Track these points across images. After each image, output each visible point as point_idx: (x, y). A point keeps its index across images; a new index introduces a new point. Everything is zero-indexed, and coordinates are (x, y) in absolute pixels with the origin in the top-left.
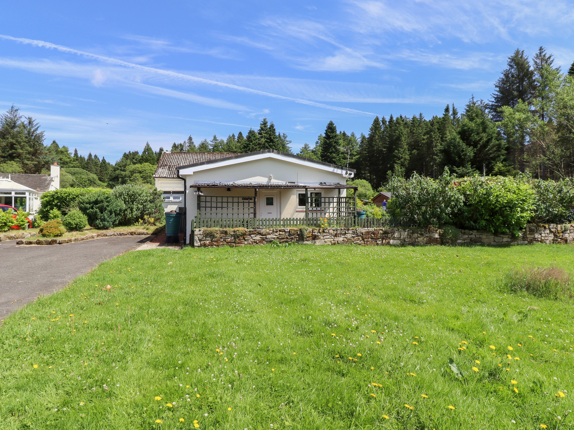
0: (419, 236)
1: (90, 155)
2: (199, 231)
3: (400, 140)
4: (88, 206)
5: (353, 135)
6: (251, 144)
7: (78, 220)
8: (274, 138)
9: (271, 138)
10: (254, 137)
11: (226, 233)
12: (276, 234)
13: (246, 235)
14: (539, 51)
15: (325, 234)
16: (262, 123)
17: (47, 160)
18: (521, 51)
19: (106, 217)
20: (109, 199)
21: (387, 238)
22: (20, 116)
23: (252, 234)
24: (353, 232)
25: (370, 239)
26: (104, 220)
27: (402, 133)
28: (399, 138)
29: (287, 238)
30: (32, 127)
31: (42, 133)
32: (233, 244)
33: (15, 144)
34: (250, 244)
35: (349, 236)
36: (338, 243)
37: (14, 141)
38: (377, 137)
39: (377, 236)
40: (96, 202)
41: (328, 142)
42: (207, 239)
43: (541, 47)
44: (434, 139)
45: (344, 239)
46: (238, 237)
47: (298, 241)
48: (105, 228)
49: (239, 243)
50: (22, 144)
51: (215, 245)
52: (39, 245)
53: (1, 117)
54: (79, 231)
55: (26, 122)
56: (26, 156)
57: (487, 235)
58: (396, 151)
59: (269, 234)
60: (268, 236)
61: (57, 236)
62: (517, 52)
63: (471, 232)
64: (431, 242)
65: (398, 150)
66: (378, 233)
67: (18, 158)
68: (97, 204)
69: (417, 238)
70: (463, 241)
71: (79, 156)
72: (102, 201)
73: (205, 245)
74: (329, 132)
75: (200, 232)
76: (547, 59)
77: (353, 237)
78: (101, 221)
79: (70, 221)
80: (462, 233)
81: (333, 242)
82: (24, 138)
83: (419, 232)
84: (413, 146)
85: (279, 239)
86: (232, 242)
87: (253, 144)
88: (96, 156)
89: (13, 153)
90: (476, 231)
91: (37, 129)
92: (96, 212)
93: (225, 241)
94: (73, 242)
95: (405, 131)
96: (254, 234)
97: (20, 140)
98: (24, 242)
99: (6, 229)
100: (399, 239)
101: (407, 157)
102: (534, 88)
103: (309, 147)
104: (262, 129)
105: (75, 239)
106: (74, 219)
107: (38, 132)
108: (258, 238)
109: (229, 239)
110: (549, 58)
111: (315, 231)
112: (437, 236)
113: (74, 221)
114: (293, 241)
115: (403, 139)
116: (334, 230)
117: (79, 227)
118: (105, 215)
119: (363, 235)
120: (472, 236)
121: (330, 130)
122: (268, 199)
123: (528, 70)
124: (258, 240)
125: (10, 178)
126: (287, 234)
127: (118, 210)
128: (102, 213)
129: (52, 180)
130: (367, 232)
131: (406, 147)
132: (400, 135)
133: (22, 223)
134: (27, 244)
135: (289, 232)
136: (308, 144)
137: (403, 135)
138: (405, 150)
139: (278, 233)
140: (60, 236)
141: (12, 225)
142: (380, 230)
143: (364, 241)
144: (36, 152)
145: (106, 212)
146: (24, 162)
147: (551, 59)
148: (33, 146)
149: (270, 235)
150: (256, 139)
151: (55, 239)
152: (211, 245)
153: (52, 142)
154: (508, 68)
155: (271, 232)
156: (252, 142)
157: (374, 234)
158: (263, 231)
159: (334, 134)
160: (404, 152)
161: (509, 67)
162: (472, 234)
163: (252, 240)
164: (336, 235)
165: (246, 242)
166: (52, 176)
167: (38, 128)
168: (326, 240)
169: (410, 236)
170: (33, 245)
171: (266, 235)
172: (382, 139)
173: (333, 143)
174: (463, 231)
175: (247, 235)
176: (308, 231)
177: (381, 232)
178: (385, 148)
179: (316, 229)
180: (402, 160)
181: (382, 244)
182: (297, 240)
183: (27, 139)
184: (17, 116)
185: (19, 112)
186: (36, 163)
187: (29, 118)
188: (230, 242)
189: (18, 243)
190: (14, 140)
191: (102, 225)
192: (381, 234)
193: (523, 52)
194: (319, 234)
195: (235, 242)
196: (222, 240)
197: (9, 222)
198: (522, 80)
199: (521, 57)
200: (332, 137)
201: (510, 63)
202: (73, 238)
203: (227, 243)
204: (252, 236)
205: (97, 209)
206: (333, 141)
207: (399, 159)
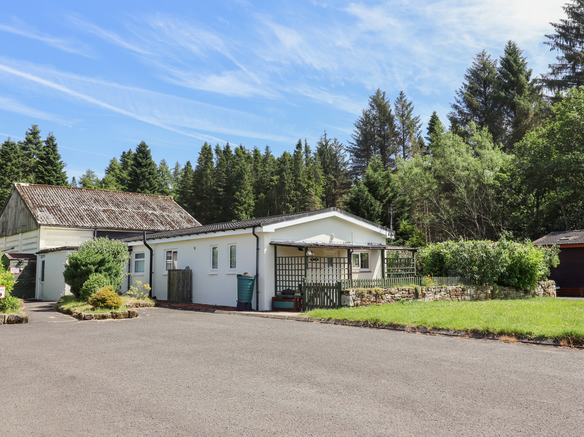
0: (481, 292)
3: (242, 179)
5: (163, 163)
6: (9, 164)
8: (54, 158)
9: (49, 158)
10: (15, 153)
11: (370, 292)
12: (400, 293)
13: (382, 294)
14: (400, 96)
15: (429, 292)
16: (30, 132)
18: (382, 92)
21: (464, 294)
23: (386, 293)
24: (444, 290)
25: (454, 296)
27: (244, 170)
28: (240, 176)
29: (407, 296)
32: (375, 303)
34: (385, 302)
36: (437, 300)
38: (209, 171)
41: (138, 171)
42: (358, 299)
43: (402, 92)
44: (286, 182)
45: (440, 296)
46: (378, 297)
47: (414, 299)
49: (379, 302)
51: (364, 305)
52: (116, 320)
57: (513, 291)
58: (238, 193)
60: (396, 295)
62: (378, 92)
64: (487, 297)
65: (240, 192)
70: (502, 297)
73: (357, 305)
74: (141, 158)
75: (353, 292)
76: (408, 105)
81: (434, 299)
83: (481, 289)
84: (259, 187)
85: (403, 297)
87: (12, 165)
90: (507, 288)
95: (249, 167)
98: (93, 316)
101: (252, 202)
102: (396, 135)
103: (93, 176)
104: (29, 141)
109: (373, 299)
110: (410, 104)
111: (424, 289)
114: (411, 299)
115: (246, 177)
116: (434, 288)
119: (450, 292)
120: (505, 292)
121: (141, 154)
123: (389, 114)
124: (390, 299)
126: (407, 293)
130: (453, 290)
131: (250, 188)
132: (242, 172)
135: (409, 291)
136: (93, 170)
137: (247, 172)
138: (248, 192)
143: (451, 298)
147: (411, 107)
150: (18, 157)
152: (361, 305)
154: (369, 108)
155: (397, 291)
156: (10, 160)
157: (456, 292)
159: (148, 161)
160: (247, 195)
161: (370, 106)
162: (505, 290)
163: (386, 299)
164: (435, 293)
168: (430, 297)
170: (108, 320)
171: (394, 294)
172: (216, 174)
173: (147, 174)
176: (420, 290)
177: (460, 289)
178: (220, 186)
180: (246, 205)
181: (462, 300)
189: (84, 319)
192: (460, 291)
193: (384, 93)
194: (426, 292)
196: (368, 300)
198: (382, 125)
199: (383, 99)
200: (145, 166)
201: (371, 103)
203: (371, 302)
206: (146, 171)
207: (242, 205)
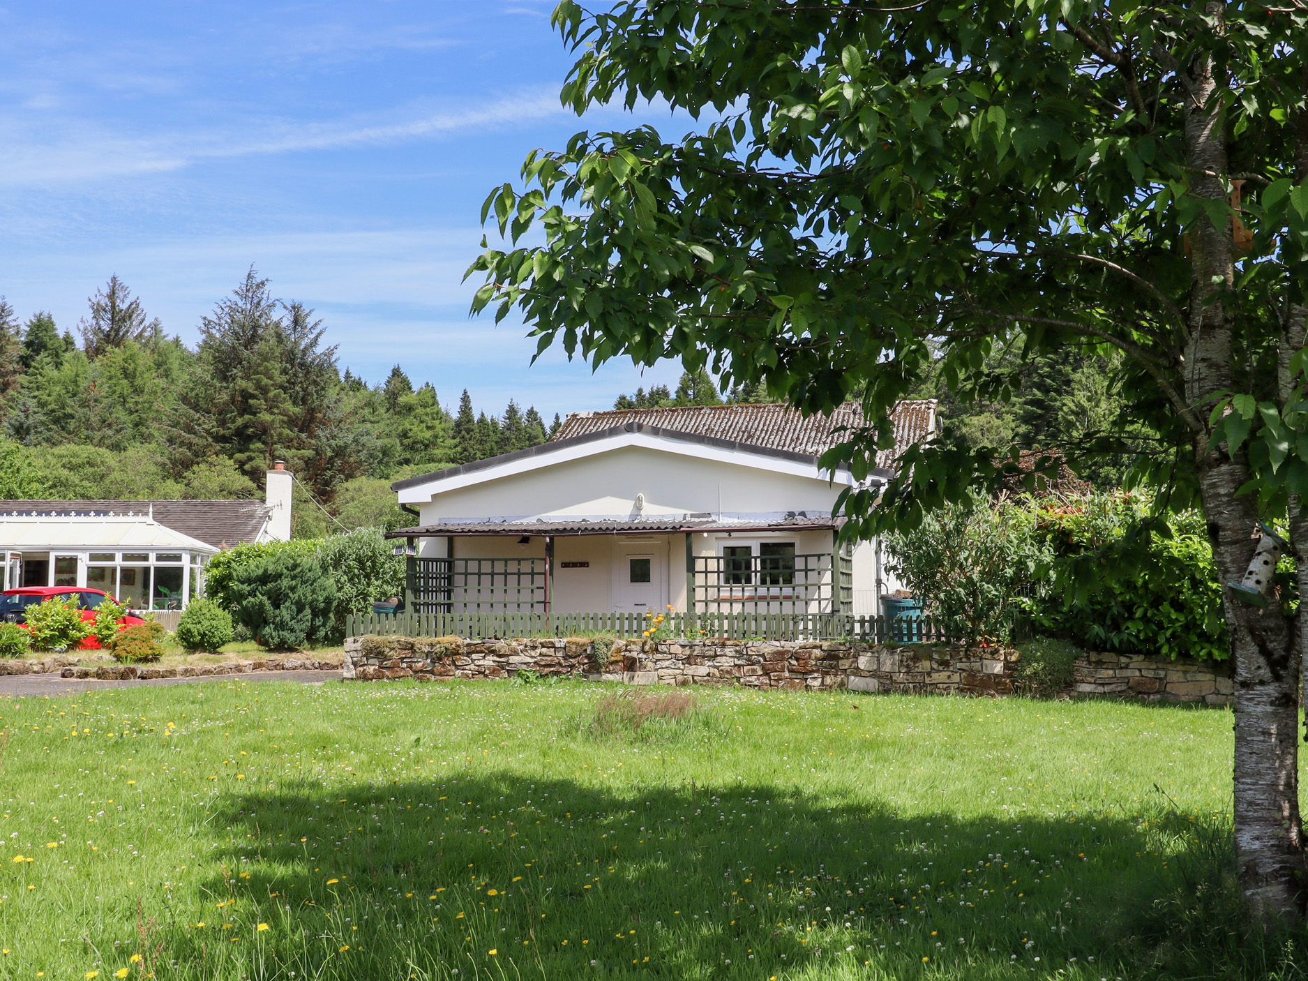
0: (935, 666)
1: (512, 411)
2: (355, 641)
4: (246, 588)
7: (206, 623)
11: (412, 647)
12: (533, 654)
13: (459, 654)
15: (659, 656)
17: (341, 443)
19: (287, 617)
20: (298, 570)
21: (835, 670)
22: (270, 302)
23: (473, 652)
24: (736, 651)
25: (787, 674)
26: (281, 626)
29: (559, 664)
30: (304, 335)
31: (330, 353)
32: (428, 676)
33: (253, 396)
34: (467, 676)
35: (726, 662)
36: (694, 681)
37: (250, 386)
39: (806, 664)
40: (265, 578)
42: (371, 661)
45: (712, 670)
46: (440, 659)
47: (586, 674)
48: (283, 647)
49: (441, 675)
50: (271, 394)
51: (388, 678)
52: (97, 680)
53: (219, 311)
54: (210, 652)
55: (287, 322)
56: (280, 434)
57: (1185, 672)
59: (515, 653)
60: (513, 659)
61: (145, 660)
63: (1123, 660)
64: (976, 685)
66: (810, 657)
67: (259, 440)
68: (265, 583)
69: (929, 674)
70: (1100, 689)
71: (476, 418)
72: (279, 576)
73: (365, 677)
75: (356, 645)
77: (739, 666)
78: (274, 630)
79: (188, 626)
80: (1090, 663)
81: (680, 678)
82: (276, 373)
83: (935, 656)
85: (540, 666)
86: (427, 672)
88: (532, 413)
89: (246, 426)
90: (1142, 657)
91: (314, 343)
92: (261, 604)
93: (411, 668)
94: (178, 677)
96: (478, 652)
97: (265, 381)
98: (75, 672)
99: (64, 646)
100: (874, 674)
105: (186, 671)
106: (200, 622)
107: (320, 349)
108: (489, 661)
109: (420, 664)
111: (633, 647)
112: (998, 668)
113: (199, 626)
114: (575, 672)
116: (683, 646)
117: (208, 642)
118: (284, 612)
119: (765, 660)
120: (1128, 673)
122: (634, 563)
124: (489, 669)
125: (151, 515)
126: (560, 654)
127: (321, 599)
128: (277, 606)
129: (267, 516)
130: (779, 653)
133: (105, 632)
134: (79, 677)
135: (565, 648)
139: (538, 651)
140: (151, 661)
141: (78, 635)
142: (815, 647)
143: (770, 679)
144: (312, 419)
145: (288, 604)
146: (277, 453)
148: (304, 401)
149: (518, 655)
151: (132, 666)
152: (379, 676)
153: (390, 374)
155: (522, 647)
157: (797, 659)
158: (501, 645)
162: (1127, 667)
163: (472, 667)
164: (689, 660)
165: (458, 673)
166: (269, 503)
167: (319, 335)
168: (661, 672)
169: (908, 666)
170: (87, 679)
171: (508, 656)
174: (1094, 656)
175: (462, 654)
176: (613, 648)
177: (817, 652)
179: (634, 643)
181: (824, 688)
182: (583, 670)
183: (285, 378)
184: (263, 303)
185: (267, 287)
186: (308, 453)
187: (294, 307)
188: (421, 671)
189: (63, 676)
190: (250, 384)
191: (276, 640)
192: (817, 659)
194: (641, 655)
195: (432, 672)
196: (404, 665)
197: (73, 629)
202: (180, 668)
203: (416, 672)
204: (474, 656)
205: (265, 598)
